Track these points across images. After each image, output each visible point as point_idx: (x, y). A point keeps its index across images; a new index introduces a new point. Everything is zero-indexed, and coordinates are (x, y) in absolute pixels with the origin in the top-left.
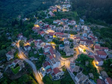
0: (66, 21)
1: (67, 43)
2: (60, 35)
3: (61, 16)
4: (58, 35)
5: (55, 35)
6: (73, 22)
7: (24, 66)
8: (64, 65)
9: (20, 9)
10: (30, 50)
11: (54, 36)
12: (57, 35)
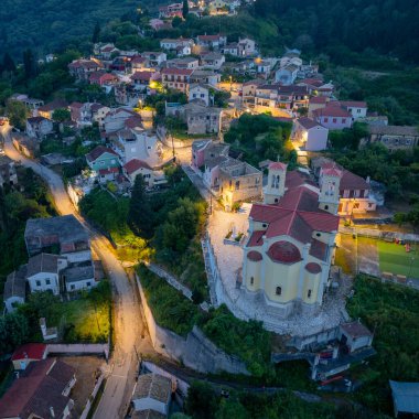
0: (216, 44)
1: (198, 97)
2: (176, 77)
3: (199, 28)
4: (170, 77)
5: (158, 80)
6: (244, 45)
7: (15, 176)
8: (174, 159)
9: (34, 39)
10: (50, 136)
11: (153, 85)
12: (166, 79)
